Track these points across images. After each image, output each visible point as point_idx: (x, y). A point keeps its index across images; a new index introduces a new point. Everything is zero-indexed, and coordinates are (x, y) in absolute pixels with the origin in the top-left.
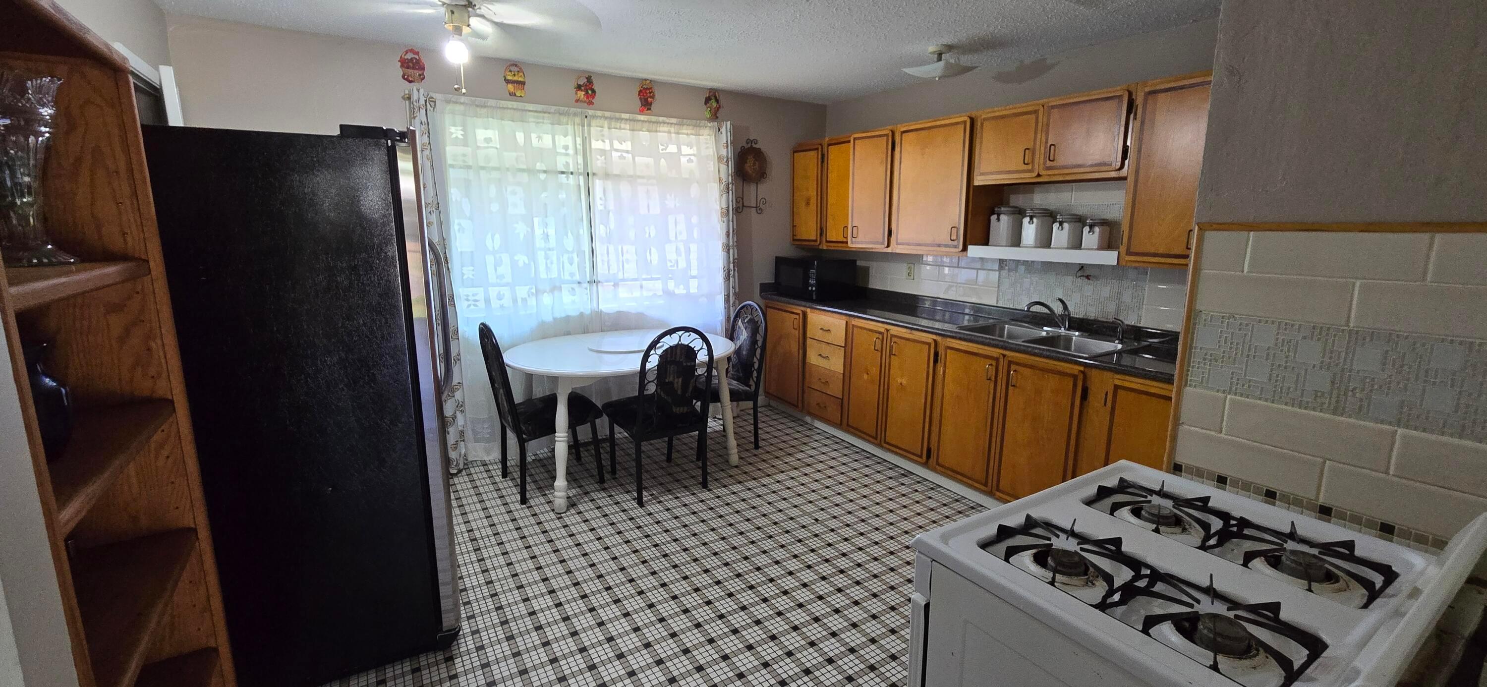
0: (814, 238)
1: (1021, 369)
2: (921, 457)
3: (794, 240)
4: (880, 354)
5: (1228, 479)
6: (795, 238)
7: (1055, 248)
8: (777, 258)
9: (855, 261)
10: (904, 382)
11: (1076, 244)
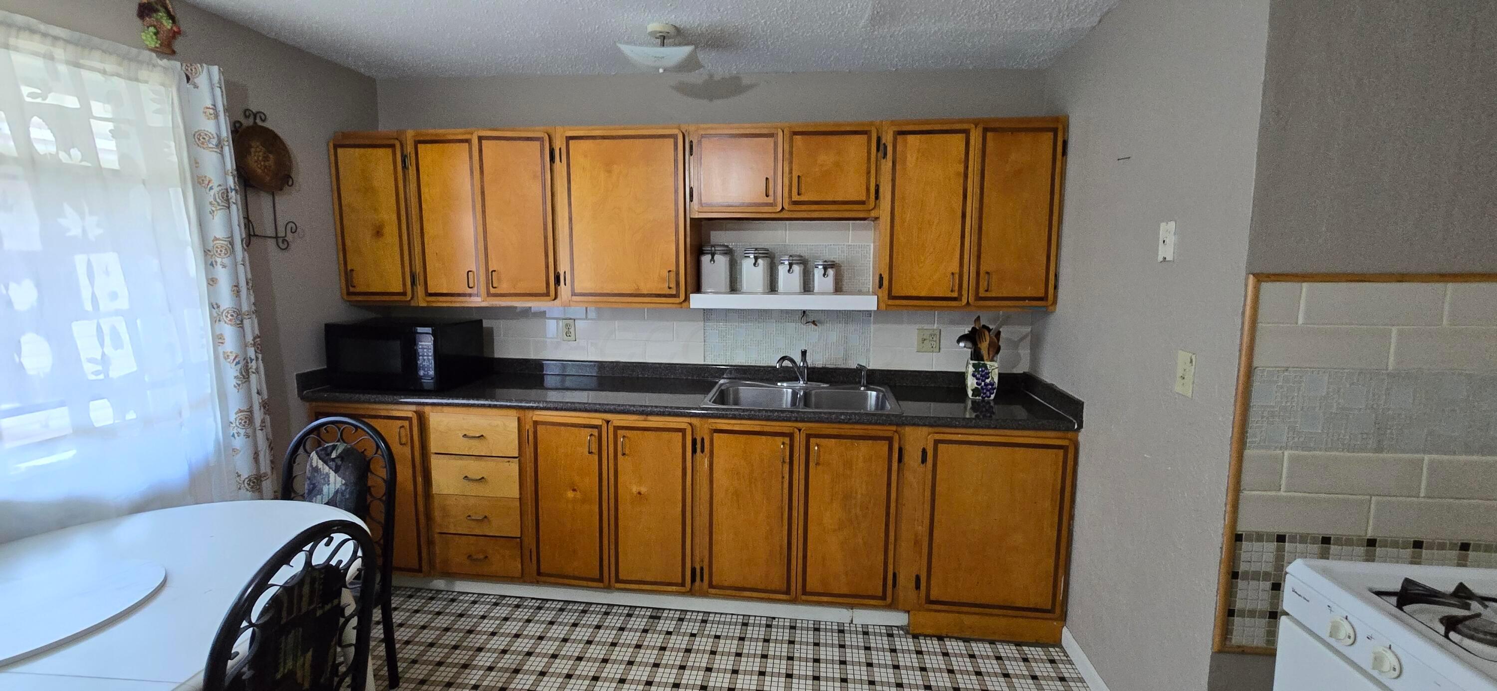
0: (399, 289)
1: (824, 442)
2: (683, 584)
3: (349, 293)
4: (596, 457)
5: (1287, 537)
6: (352, 289)
7: (785, 294)
8: (327, 325)
9: (481, 321)
10: (643, 490)
11: (807, 287)
